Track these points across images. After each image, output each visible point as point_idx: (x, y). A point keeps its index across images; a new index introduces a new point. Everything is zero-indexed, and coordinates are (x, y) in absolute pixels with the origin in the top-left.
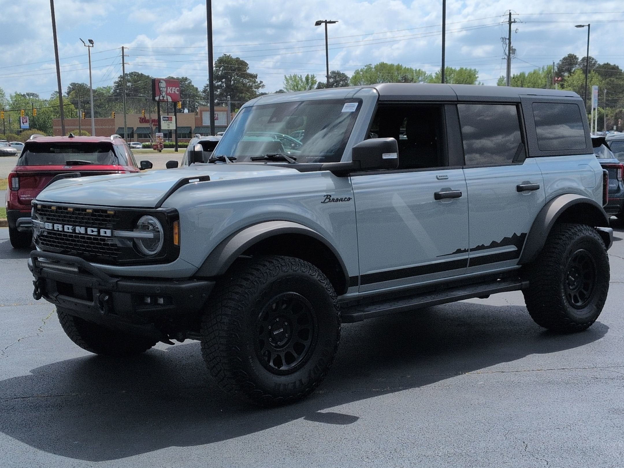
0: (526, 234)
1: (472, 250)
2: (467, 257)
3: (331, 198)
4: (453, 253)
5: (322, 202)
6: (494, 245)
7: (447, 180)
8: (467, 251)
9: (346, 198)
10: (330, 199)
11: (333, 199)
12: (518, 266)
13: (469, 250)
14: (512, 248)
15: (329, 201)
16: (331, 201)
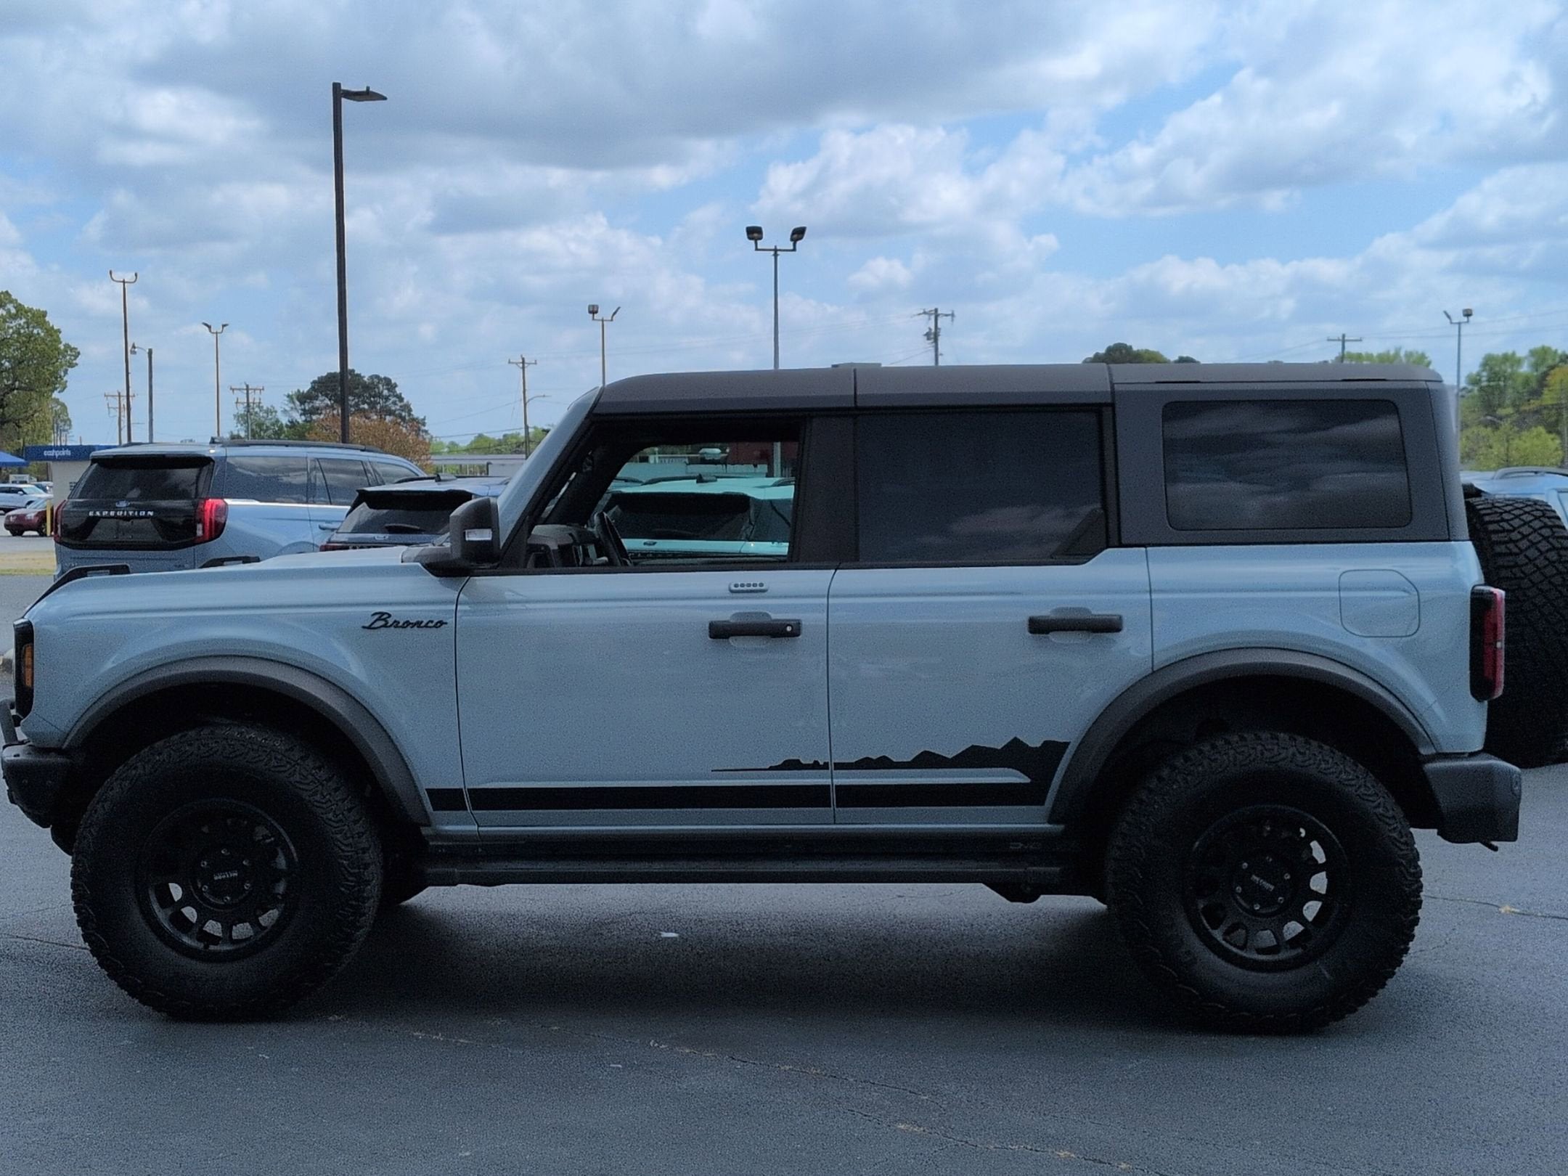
0: (1066, 745)
1: (839, 766)
2: (827, 781)
3: (390, 621)
4: (771, 768)
5: (364, 627)
6: (927, 760)
7: (763, 594)
8: (826, 766)
9: (432, 622)
10: (387, 622)
11: (395, 621)
12: (1047, 826)
13: (831, 767)
14: (1010, 777)
15: (385, 626)
16: (391, 626)
